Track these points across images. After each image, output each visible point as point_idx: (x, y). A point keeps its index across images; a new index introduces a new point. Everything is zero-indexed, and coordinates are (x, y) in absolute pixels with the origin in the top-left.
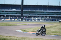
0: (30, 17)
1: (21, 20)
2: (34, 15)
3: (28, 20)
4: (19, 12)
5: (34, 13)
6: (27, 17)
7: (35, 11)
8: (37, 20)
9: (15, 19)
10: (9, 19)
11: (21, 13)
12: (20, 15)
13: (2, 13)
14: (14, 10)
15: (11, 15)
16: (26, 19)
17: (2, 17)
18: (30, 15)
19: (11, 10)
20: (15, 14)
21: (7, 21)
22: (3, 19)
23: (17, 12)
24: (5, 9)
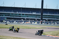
1: (40, 23)
2: (53, 19)
3: (47, 23)
4: (39, 15)
5: (53, 17)
6: (46, 21)
7: (54, 15)
8: (56, 24)
9: (35, 22)
10: (29, 22)
11: (41, 16)
12: (40, 18)
13: (22, 16)
14: (34, 13)
15: (31, 18)
17: (22, 20)
18: (49, 19)
19: (31, 14)
20: (35, 17)
21: (27, 24)
22: (23, 22)
23: (37, 15)
24: (25, 12)
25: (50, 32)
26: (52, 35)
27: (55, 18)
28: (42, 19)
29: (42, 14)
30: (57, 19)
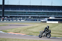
0: (11, 17)
1: (2, 20)
2: (15, 15)
3: (9, 20)
5: (15, 13)
6: (8, 17)
7: (16, 11)
8: (18, 20)
11: (2, 13)
12: (1, 15)
16: (7, 19)
18: (11, 15)
25: (12, 29)
26: (14, 32)
27: (17, 14)
28: (3, 16)
29: (3, 11)
30: (19, 15)
